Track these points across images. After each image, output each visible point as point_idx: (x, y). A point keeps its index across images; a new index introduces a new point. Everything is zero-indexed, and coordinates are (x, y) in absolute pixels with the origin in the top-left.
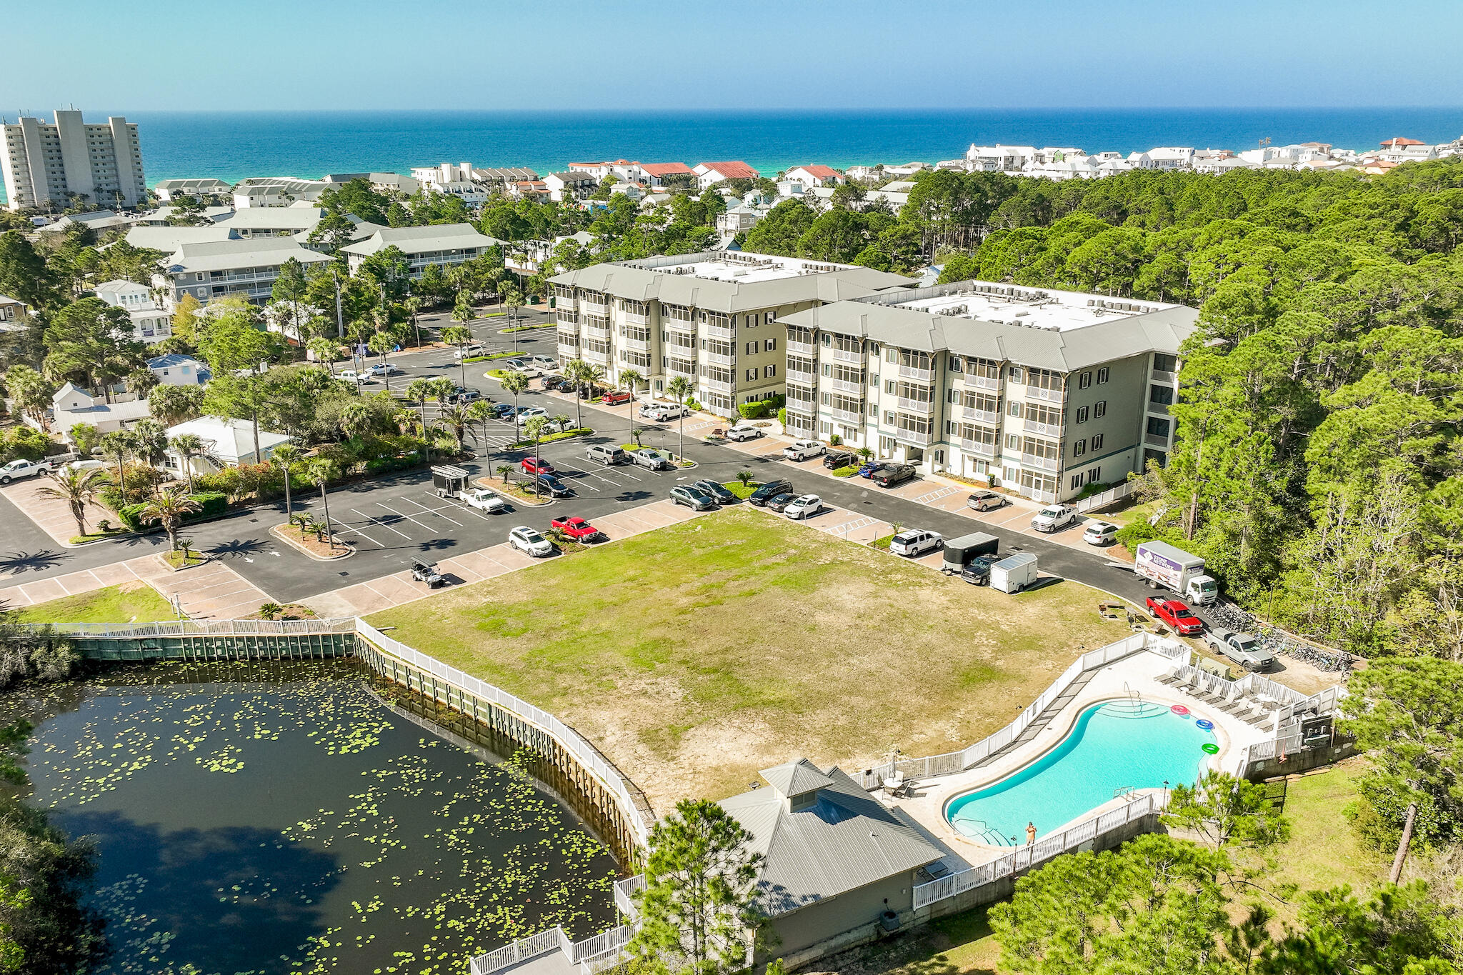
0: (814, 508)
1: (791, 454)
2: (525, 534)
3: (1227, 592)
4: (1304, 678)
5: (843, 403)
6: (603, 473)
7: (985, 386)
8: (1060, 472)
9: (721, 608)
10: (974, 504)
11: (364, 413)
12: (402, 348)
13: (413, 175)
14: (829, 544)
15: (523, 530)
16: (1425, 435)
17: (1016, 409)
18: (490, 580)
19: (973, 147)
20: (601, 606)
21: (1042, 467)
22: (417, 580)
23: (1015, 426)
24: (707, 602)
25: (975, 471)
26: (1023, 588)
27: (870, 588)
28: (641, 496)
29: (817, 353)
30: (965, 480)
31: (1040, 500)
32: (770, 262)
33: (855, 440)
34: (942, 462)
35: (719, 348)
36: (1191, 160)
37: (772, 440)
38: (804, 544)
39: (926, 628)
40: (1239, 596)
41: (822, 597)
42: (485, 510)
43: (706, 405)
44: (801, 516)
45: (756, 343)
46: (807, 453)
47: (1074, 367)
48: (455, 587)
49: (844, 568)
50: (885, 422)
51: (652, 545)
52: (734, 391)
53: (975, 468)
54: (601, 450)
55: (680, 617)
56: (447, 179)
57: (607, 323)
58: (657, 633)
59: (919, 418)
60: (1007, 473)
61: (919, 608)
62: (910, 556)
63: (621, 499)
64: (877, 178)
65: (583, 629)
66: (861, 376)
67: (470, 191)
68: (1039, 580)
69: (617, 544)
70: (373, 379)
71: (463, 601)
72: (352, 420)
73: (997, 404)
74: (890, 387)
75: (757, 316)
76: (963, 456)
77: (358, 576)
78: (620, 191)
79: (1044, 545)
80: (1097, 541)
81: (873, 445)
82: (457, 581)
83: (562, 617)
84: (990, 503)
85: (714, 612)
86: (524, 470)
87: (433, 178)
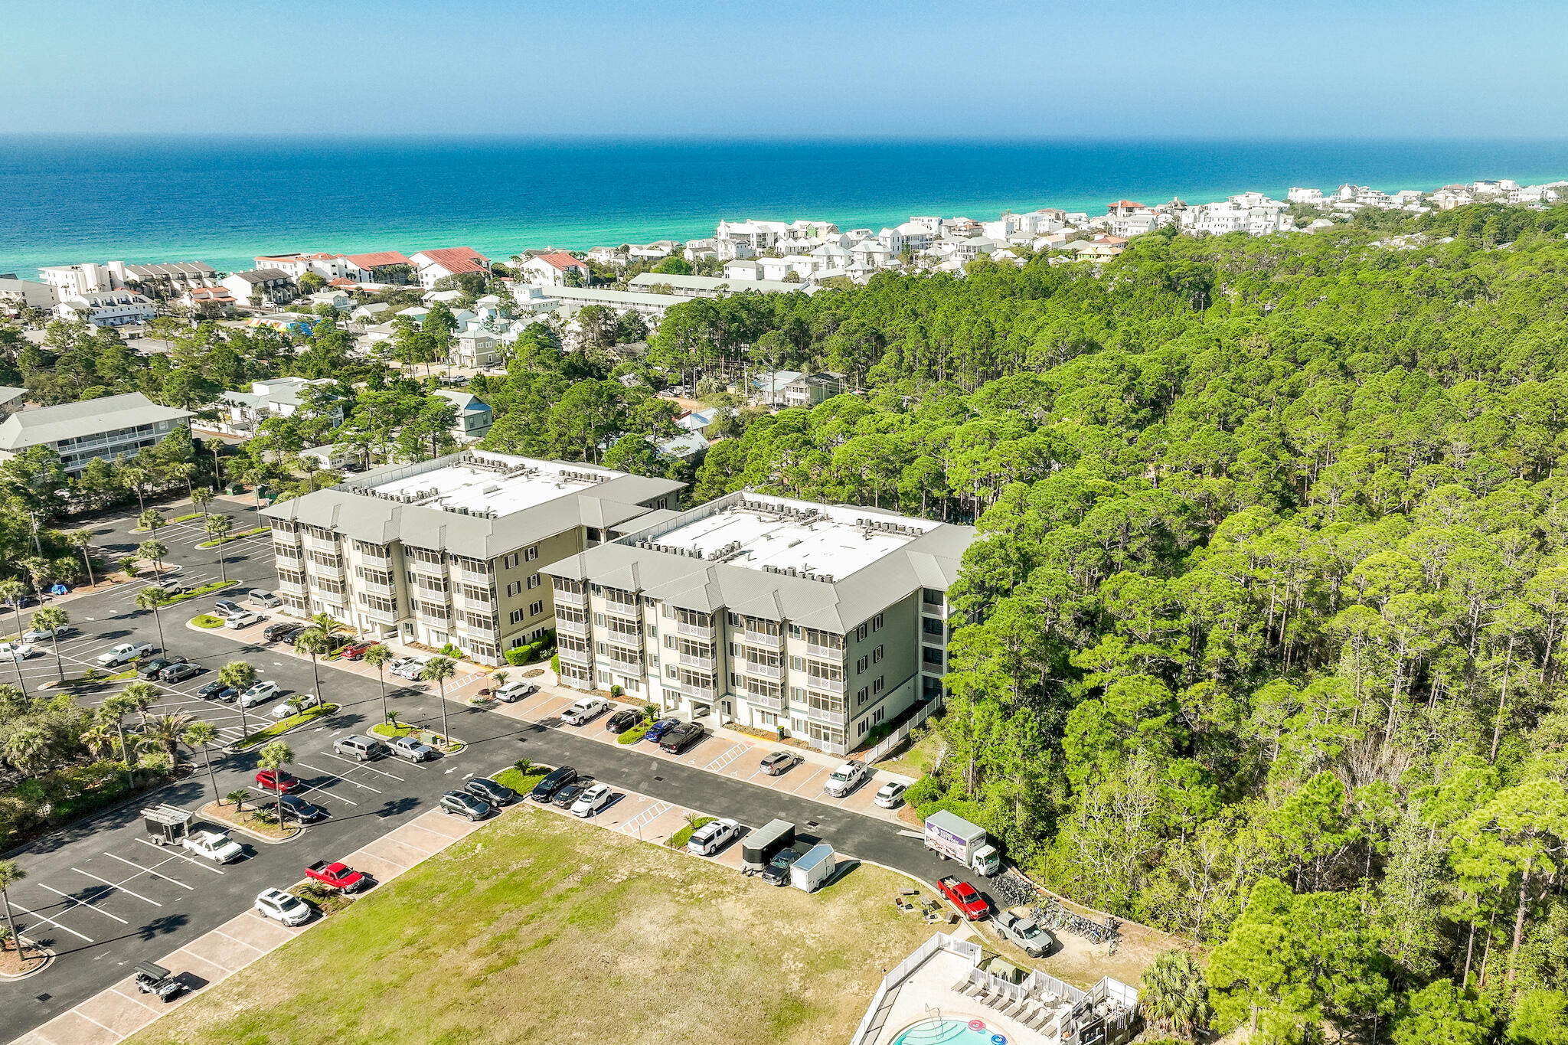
0: (603, 799)
1: (570, 719)
2: (275, 900)
3: (1008, 855)
4: (1079, 956)
5: (620, 655)
6: (358, 774)
7: (766, 643)
8: (847, 725)
9: (516, 969)
10: (766, 769)
11: (39, 741)
12: (70, 589)
13: (41, 276)
14: (625, 850)
15: (273, 895)
16: (1156, 714)
17: (798, 663)
18: (240, 974)
19: (723, 223)
20: (380, 991)
21: (828, 720)
22: (145, 992)
23: (798, 679)
24: (500, 962)
25: (763, 721)
26: (823, 883)
27: (672, 910)
28: (406, 805)
29: (588, 603)
30: (755, 732)
31: (829, 751)
32: (523, 467)
33: (638, 690)
34: (729, 713)
35: (477, 594)
36: (940, 229)
37: (547, 695)
38: (597, 854)
39: (733, 958)
40: (1018, 857)
41: (623, 932)
42: (218, 860)
43: (466, 651)
44: (590, 814)
45: (519, 583)
46: (587, 714)
47: (850, 628)
48: (196, 993)
49: (642, 884)
50: (668, 676)
51: (428, 884)
52: (498, 638)
53: (763, 719)
54: (352, 745)
55: (473, 992)
56: (92, 283)
57: (339, 561)
58: (448, 1022)
59: (702, 675)
60: (796, 724)
61: (724, 931)
62: (710, 855)
63: (384, 813)
64: (623, 262)
65: (363, 1032)
66: (638, 628)
67: (127, 302)
68: (838, 866)
69: (387, 888)
70: (37, 648)
71: (208, 1017)
72: (23, 752)
73: (781, 659)
74: (668, 641)
75: (516, 555)
76: (751, 709)
77: (66, 996)
78: (326, 301)
79: (839, 814)
80: (888, 805)
81: (657, 698)
82: (197, 983)
83: (335, 1019)
84: (782, 765)
85: (509, 976)
86: (260, 785)
87: (71, 282)
